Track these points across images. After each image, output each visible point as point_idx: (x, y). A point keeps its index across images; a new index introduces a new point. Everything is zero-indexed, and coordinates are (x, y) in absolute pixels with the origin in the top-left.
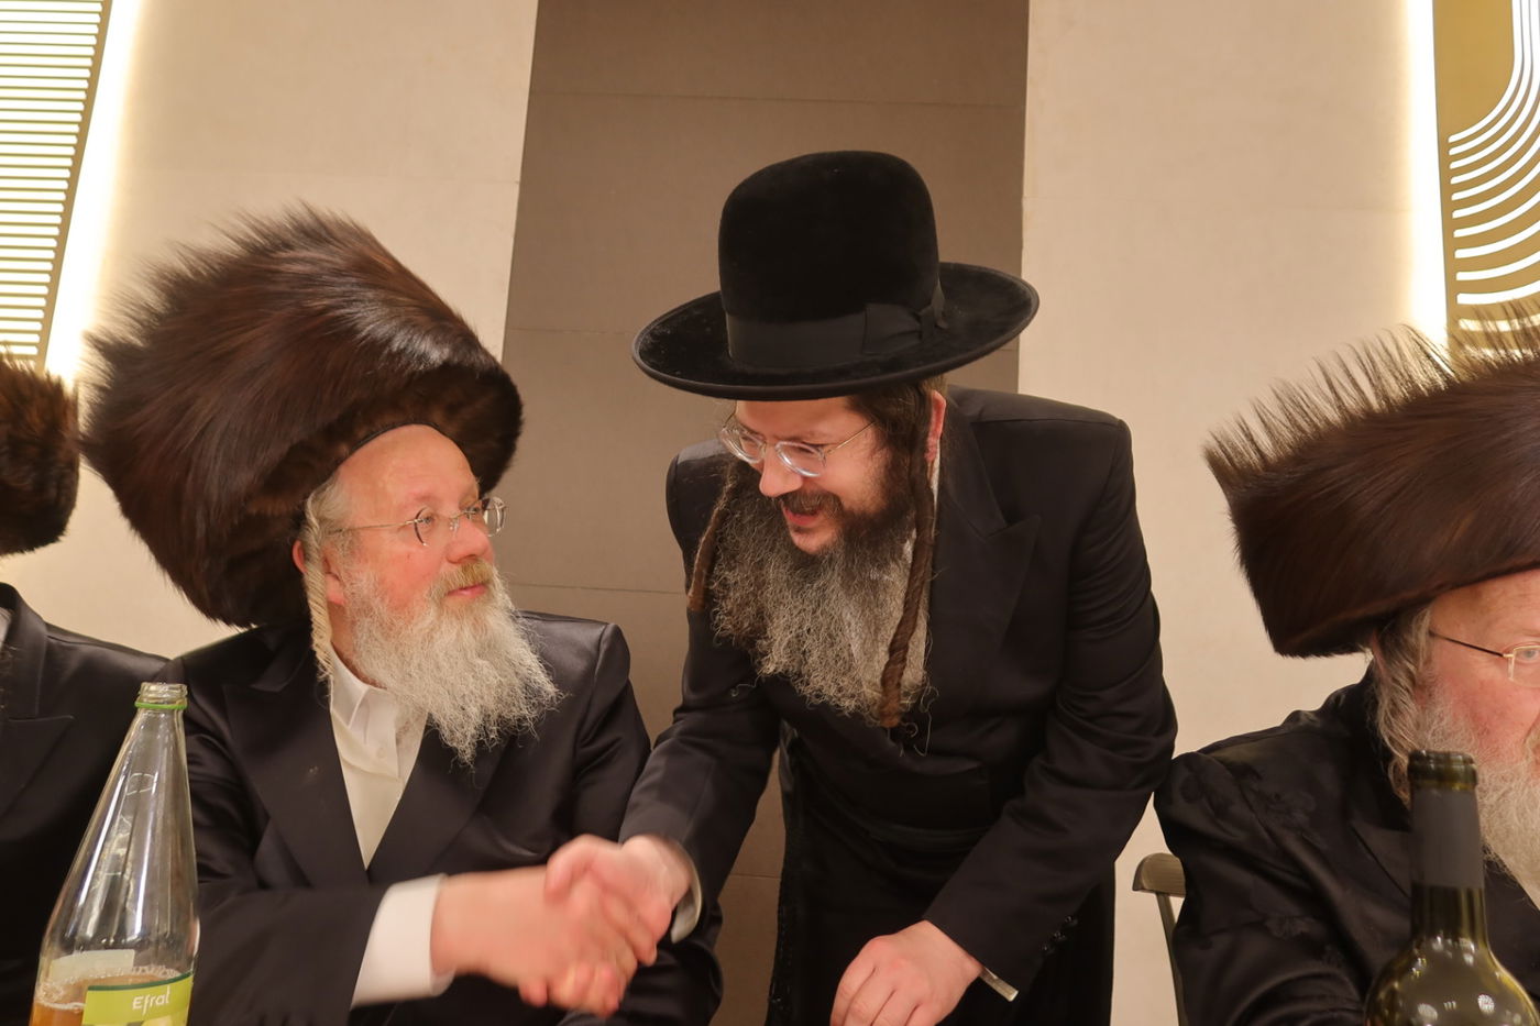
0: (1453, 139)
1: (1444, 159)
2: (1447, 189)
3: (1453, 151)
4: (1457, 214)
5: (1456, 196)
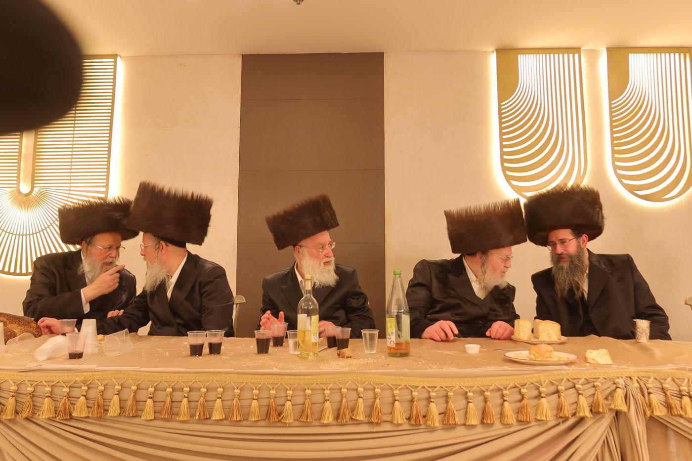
0: (502, 104)
1: (500, 110)
2: (500, 118)
3: (502, 107)
4: (503, 126)
5: (503, 120)
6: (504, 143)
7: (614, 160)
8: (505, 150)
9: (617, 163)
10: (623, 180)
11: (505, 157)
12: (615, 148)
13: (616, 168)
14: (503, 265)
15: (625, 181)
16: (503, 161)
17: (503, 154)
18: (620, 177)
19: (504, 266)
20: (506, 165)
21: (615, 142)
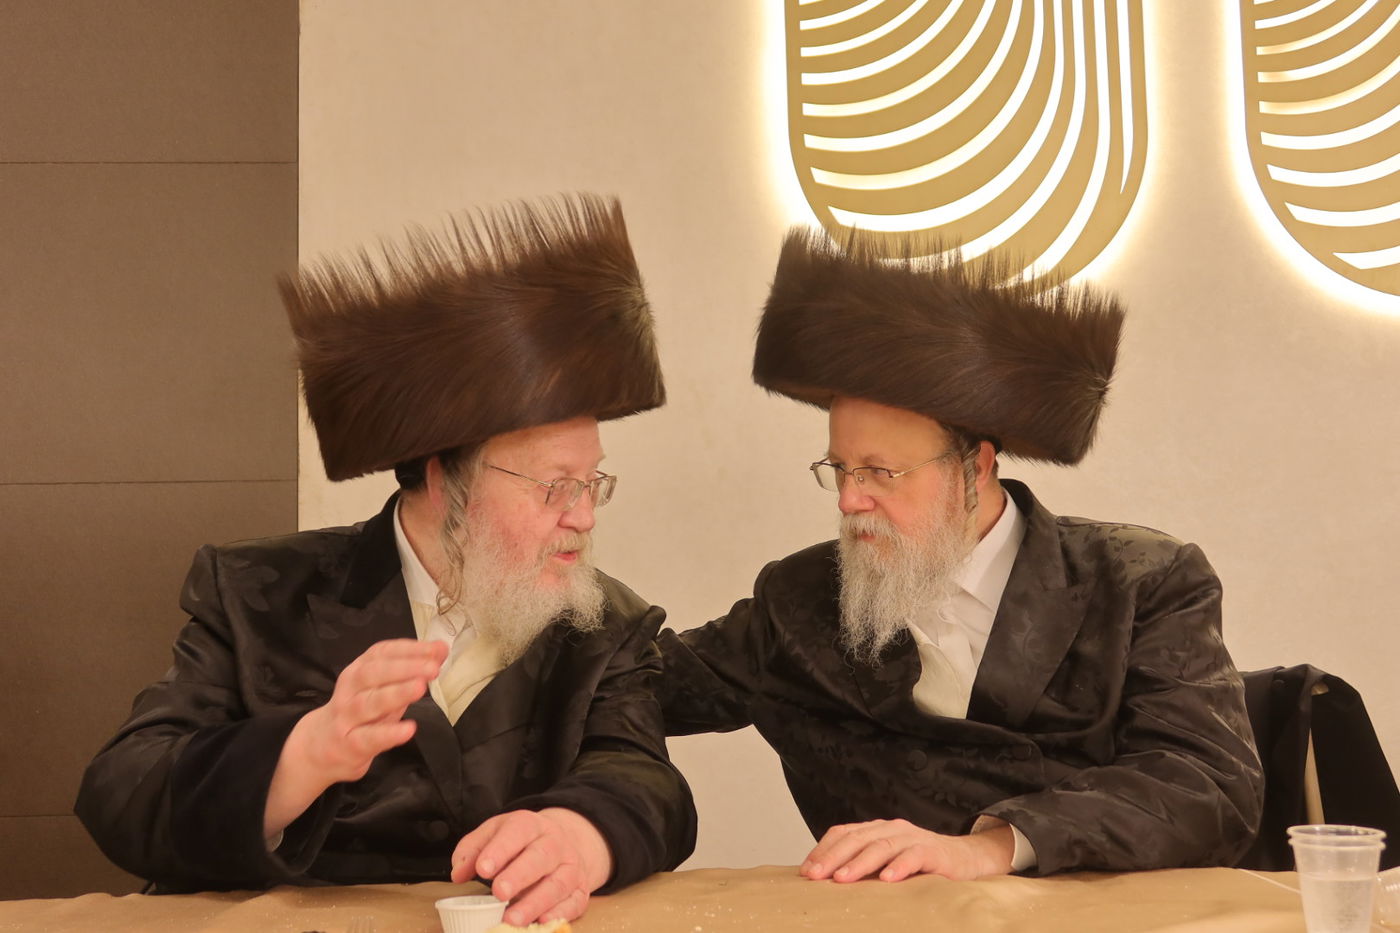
6: (807, 52)
7: (1256, 124)
8: (809, 79)
9: (1268, 139)
10: (1292, 208)
11: (810, 110)
12: (1263, 77)
13: (1262, 158)
14: (550, 519)
15: (1301, 213)
16: (799, 127)
17: (798, 94)
18: (1279, 197)
19: (559, 524)
20: (812, 142)
21: (1261, 51)
